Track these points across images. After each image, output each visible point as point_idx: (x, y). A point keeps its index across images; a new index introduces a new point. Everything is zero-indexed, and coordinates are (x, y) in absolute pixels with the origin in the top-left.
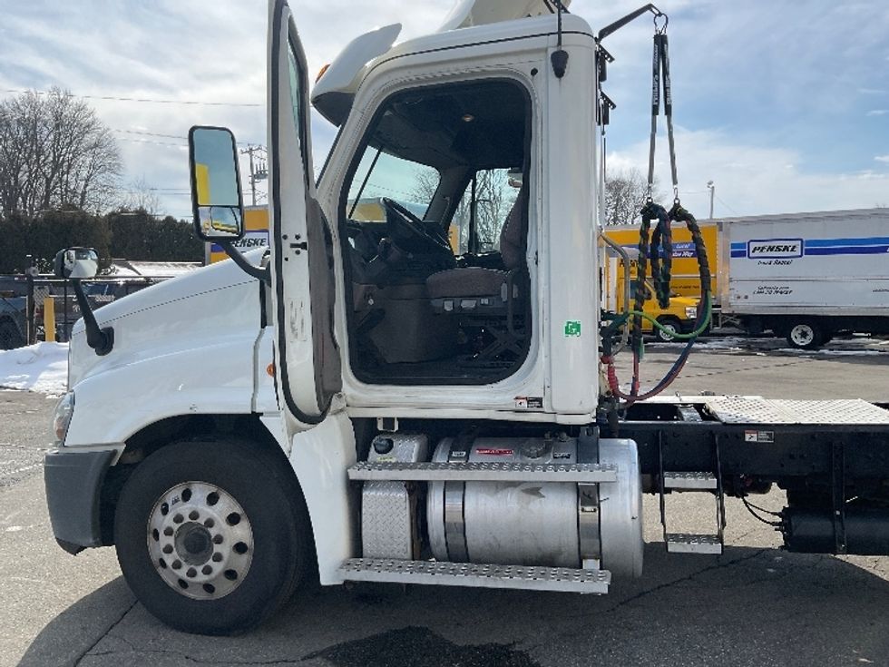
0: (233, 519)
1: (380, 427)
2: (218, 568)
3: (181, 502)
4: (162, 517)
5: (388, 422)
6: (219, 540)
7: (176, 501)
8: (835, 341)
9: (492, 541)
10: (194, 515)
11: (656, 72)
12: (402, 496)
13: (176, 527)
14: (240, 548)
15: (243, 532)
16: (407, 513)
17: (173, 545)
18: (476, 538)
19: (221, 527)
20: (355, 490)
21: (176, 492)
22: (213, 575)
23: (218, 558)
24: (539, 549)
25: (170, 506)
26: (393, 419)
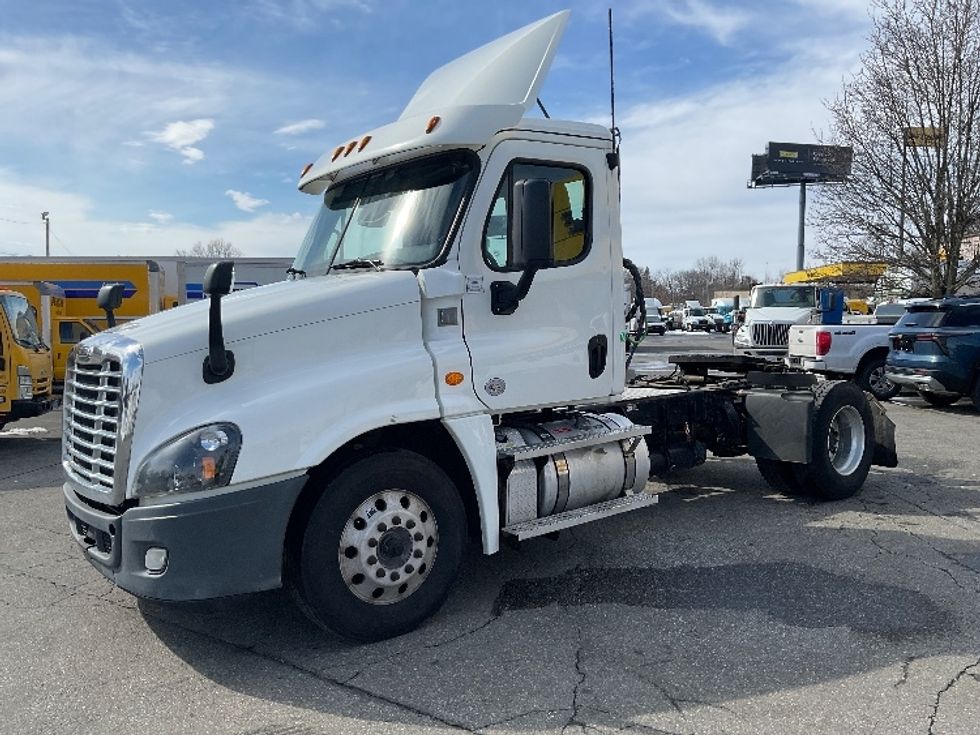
2: (417, 564)
3: (377, 512)
4: (358, 533)
6: (418, 537)
7: (371, 513)
9: (582, 491)
10: (396, 520)
12: (533, 470)
13: (378, 536)
14: (430, 541)
15: (431, 527)
16: (536, 482)
17: (375, 555)
18: (574, 491)
19: (419, 526)
21: (368, 505)
22: (413, 572)
23: (417, 554)
25: (367, 520)
26: (497, 416)
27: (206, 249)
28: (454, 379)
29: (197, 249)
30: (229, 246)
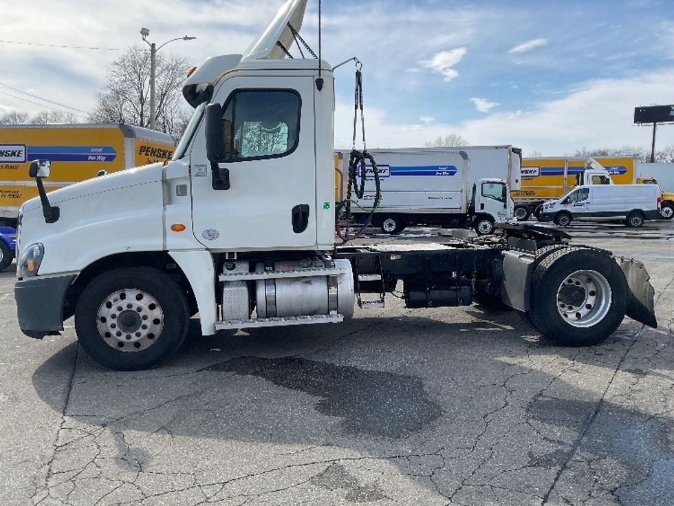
0: (152, 307)
1: (227, 258)
2: (144, 333)
3: (120, 300)
4: (107, 309)
5: (231, 254)
6: (145, 318)
7: (116, 300)
8: (406, 229)
9: (288, 306)
10: (130, 306)
11: (357, 90)
12: (245, 290)
13: (118, 313)
14: (156, 321)
15: (158, 313)
16: (247, 297)
17: (116, 324)
18: (281, 306)
19: (146, 311)
20: (219, 288)
21: (116, 295)
22: (142, 337)
23: (145, 327)
24: (310, 308)
25: (113, 303)
26: (233, 253)
27: (444, 140)
28: (178, 228)
29: (439, 141)
30: (460, 137)
